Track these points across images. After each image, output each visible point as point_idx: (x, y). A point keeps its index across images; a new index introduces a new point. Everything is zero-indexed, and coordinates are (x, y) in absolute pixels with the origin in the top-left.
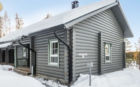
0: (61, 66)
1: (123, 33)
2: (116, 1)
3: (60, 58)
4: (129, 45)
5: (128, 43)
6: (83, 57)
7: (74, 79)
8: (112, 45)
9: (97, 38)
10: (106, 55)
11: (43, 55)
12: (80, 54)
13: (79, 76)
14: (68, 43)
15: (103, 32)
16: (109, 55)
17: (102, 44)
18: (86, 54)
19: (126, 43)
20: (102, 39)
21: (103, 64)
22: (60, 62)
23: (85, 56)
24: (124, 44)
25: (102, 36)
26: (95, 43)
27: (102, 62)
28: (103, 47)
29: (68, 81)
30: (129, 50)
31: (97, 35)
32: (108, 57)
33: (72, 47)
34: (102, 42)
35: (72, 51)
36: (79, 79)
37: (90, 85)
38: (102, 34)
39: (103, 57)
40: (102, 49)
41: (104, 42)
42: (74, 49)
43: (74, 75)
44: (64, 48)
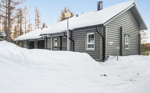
0: (96, 50)
1: (139, 27)
2: (133, 4)
3: (95, 45)
4: (145, 36)
5: (144, 34)
6: (111, 44)
7: (106, 58)
8: (130, 36)
9: (120, 31)
10: (126, 44)
11: (80, 43)
12: (109, 42)
13: (108, 57)
14: (103, 35)
15: (124, 27)
16: (128, 44)
17: (123, 36)
18: (113, 42)
19: (141, 35)
20: (123, 32)
21: (124, 51)
22: (95, 47)
23: (112, 44)
24: (139, 35)
25: (123, 30)
26: (118, 35)
27: (123, 49)
28: (124, 37)
29: (102, 59)
30: (145, 41)
31: (120, 29)
32: (127, 45)
33: (105, 37)
34: (123, 34)
35: (105, 40)
36: (109, 58)
37: (117, 60)
38: (123, 28)
39: (124, 45)
40: (123, 39)
41: (124, 33)
42: (106, 39)
43: (106, 56)
44: (99, 38)
